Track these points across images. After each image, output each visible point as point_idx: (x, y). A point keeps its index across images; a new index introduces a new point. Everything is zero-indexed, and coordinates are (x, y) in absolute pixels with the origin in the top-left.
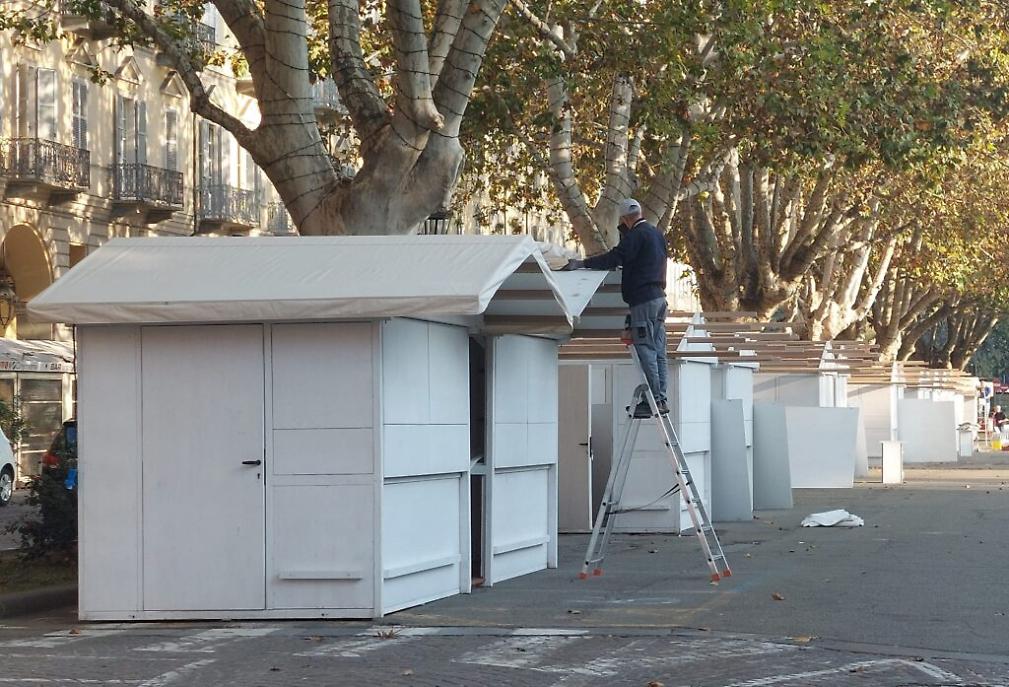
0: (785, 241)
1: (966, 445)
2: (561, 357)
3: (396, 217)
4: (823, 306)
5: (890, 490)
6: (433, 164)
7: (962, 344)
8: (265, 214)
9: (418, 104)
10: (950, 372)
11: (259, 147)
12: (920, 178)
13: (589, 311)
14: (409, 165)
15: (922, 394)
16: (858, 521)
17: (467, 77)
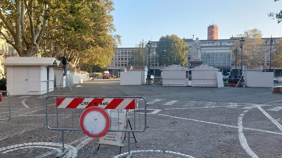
0: (69, 58)
1: (87, 79)
2: (55, 70)
3: (31, 55)
4: (72, 65)
5: (82, 84)
6: (36, 49)
7: (85, 69)
8: (4, 53)
9: (34, 43)
10: (86, 72)
11: (15, 47)
12: (84, 52)
13: (59, 65)
14: (33, 49)
15: (83, 74)
16: (82, 86)
17: (40, 40)
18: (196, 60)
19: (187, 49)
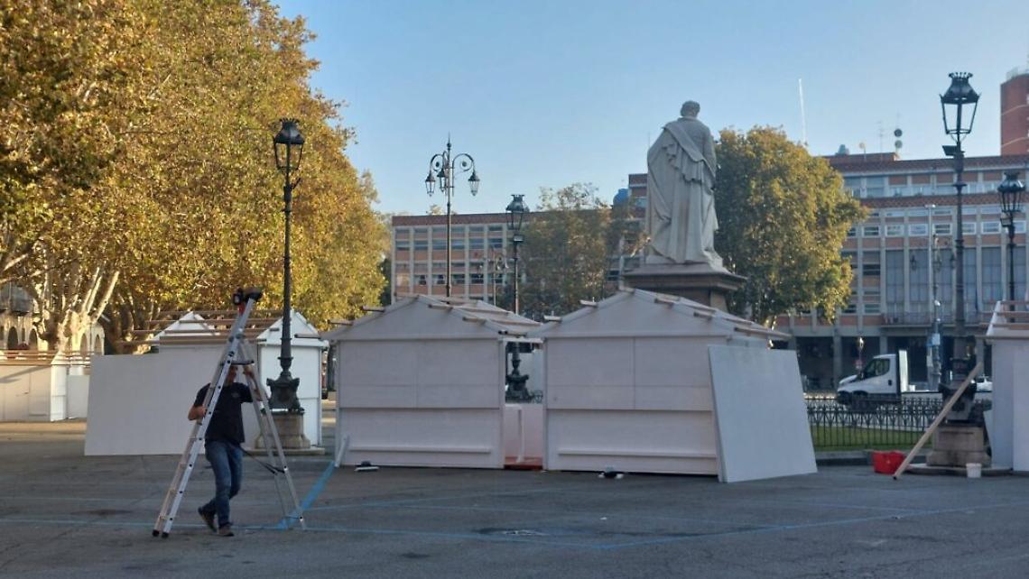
18: (673, 263)
19: (846, 210)
